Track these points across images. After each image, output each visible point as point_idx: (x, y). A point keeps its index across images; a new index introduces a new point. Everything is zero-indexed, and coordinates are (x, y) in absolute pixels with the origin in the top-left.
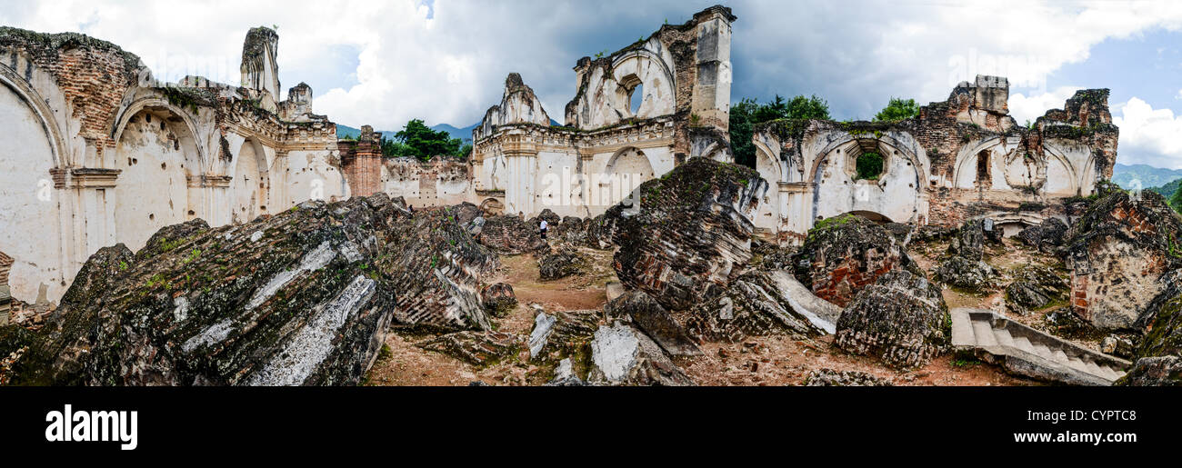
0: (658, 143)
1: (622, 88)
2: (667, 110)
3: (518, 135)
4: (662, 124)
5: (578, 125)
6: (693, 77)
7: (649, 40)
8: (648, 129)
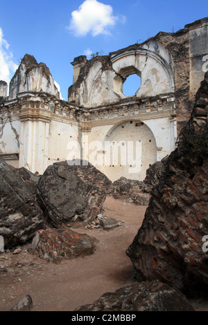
0: (159, 115)
1: (119, 77)
2: (166, 90)
3: (38, 102)
4: (165, 99)
5: (79, 103)
6: (189, 66)
7: (146, 42)
8: (149, 104)
